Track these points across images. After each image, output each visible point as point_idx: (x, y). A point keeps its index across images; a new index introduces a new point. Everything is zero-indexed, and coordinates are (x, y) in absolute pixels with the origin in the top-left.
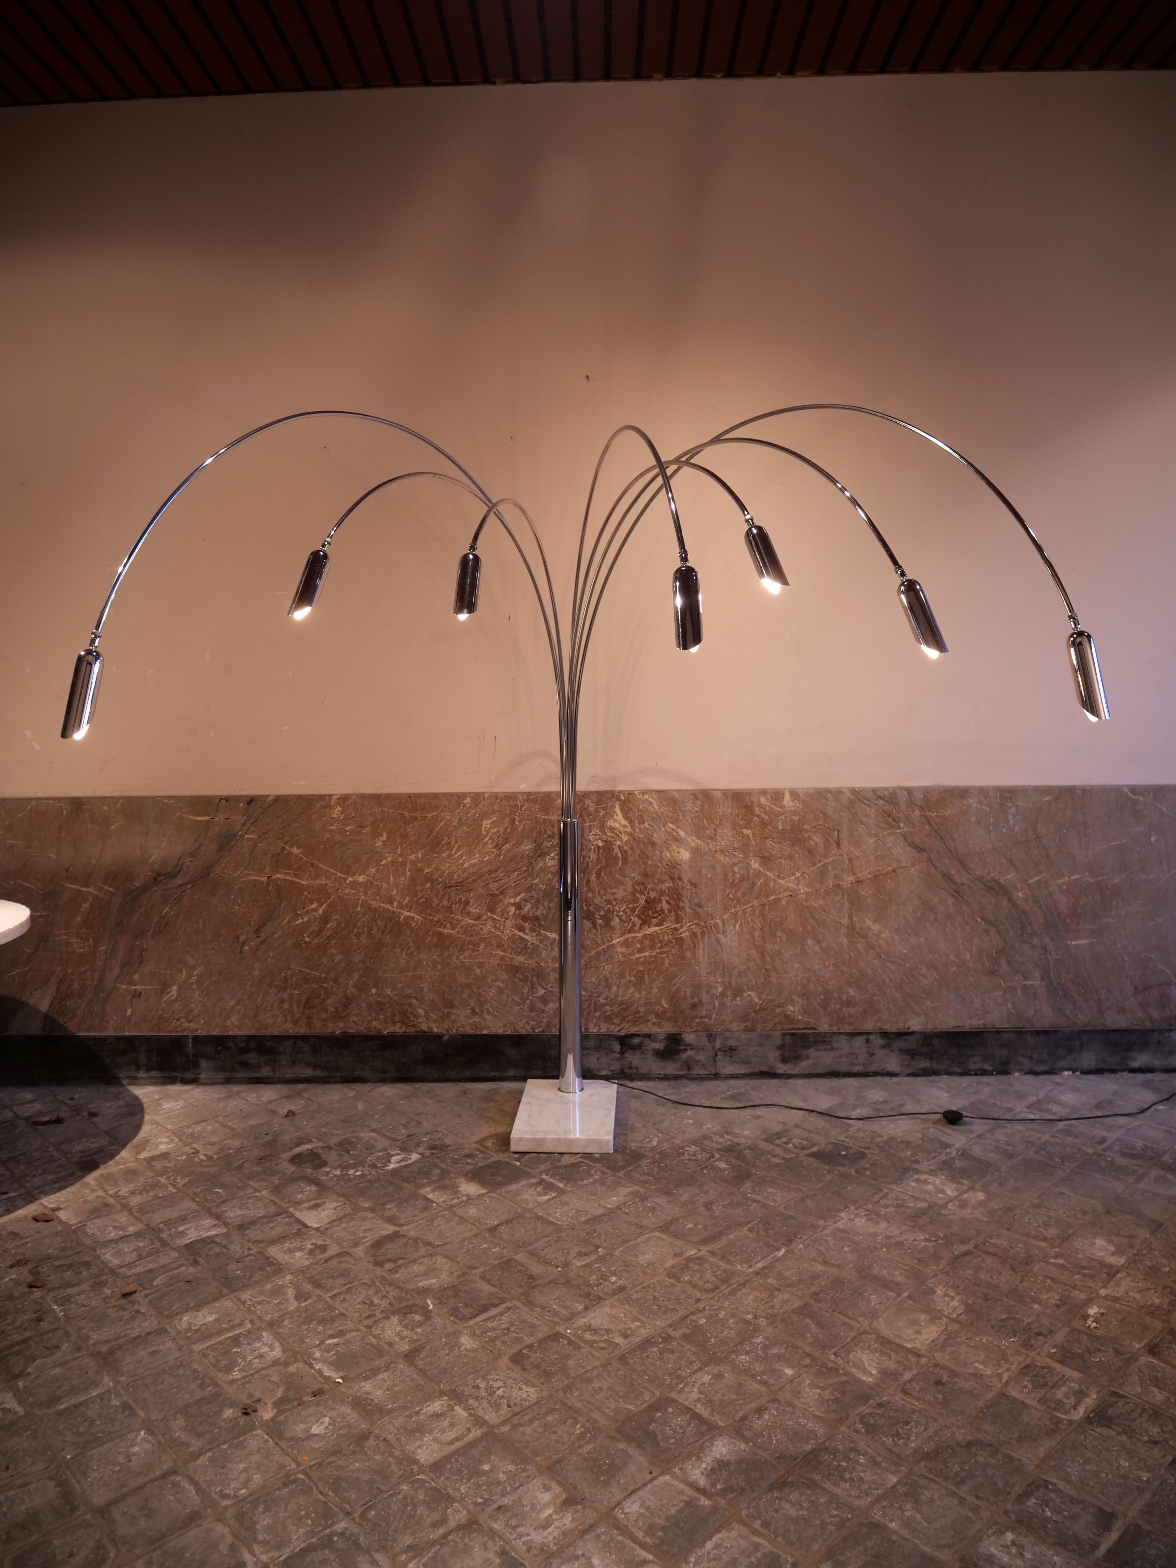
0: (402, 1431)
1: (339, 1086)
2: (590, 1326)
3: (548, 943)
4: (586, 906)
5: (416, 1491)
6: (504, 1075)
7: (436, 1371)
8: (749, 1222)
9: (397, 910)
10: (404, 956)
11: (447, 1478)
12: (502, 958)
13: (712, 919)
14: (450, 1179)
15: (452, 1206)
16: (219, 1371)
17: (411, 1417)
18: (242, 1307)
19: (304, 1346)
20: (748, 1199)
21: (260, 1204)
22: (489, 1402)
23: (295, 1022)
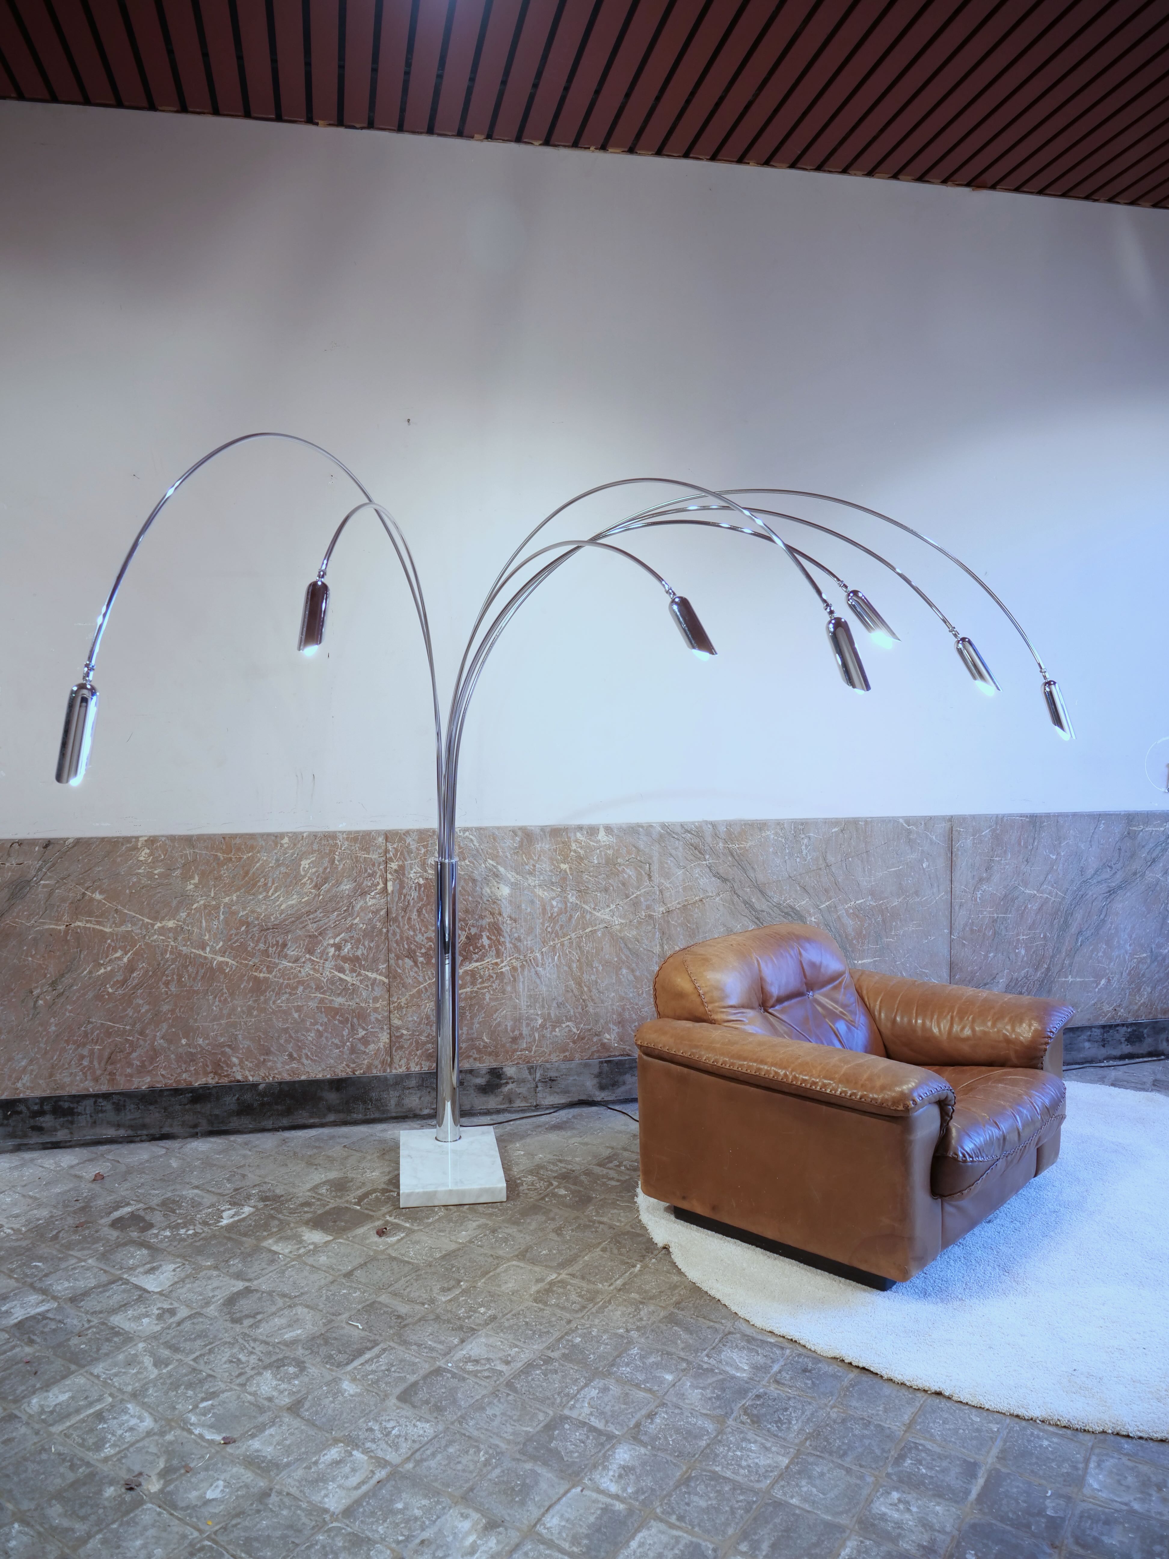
0: (304, 1483)
1: (146, 1145)
2: (470, 1357)
3: (369, 983)
4: (407, 944)
5: (333, 1539)
6: (324, 1121)
7: (324, 1420)
8: (600, 1243)
9: (210, 956)
10: (217, 1003)
11: (362, 1522)
12: (322, 1001)
13: (532, 952)
14: (291, 1229)
15: (300, 1256)
16: (89, 1449)
17: (310, 1468)
18: (96, 1381)
19: (177, 1412)
20: (594, 1222)
21: (88, 1274)
22: (387, 1443)
23: (96, 1080)
